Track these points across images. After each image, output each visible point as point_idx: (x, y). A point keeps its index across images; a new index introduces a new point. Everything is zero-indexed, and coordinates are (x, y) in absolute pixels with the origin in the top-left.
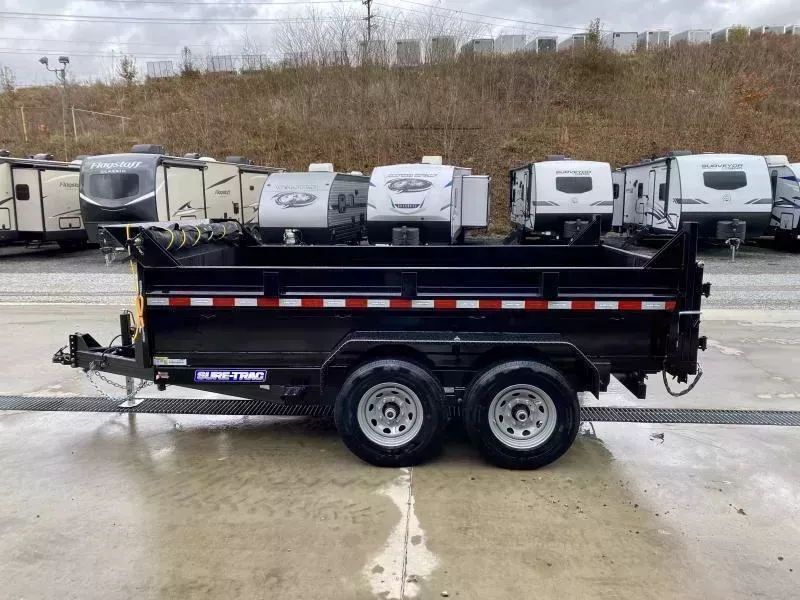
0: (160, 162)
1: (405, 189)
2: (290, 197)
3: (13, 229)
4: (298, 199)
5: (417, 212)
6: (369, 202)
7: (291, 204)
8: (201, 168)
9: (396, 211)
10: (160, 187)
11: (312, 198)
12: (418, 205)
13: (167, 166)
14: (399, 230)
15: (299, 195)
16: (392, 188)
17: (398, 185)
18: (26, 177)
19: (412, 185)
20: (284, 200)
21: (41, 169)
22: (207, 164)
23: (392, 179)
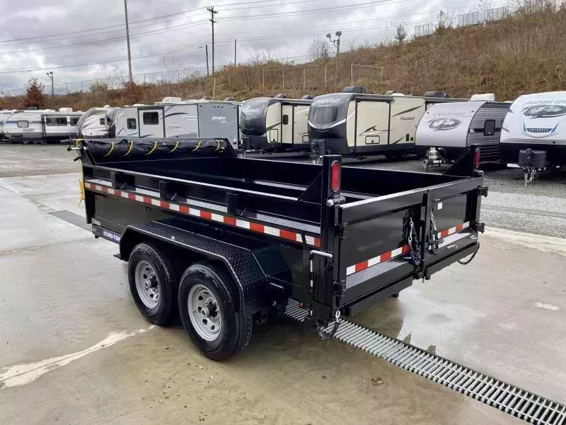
0: (352, 99)
1: (540, 115)
2: (441, 122)
3: (279, 141)
4: (446, 124)
5: (548, 136)
6: (504, 126)
7: (441, 127)
8: (389, 101)
9: (527, 135)
10: (351, 116)
11: (457, 123)
12: (549, 130)
13: (358, 101)
14: (524, 152)
15: (448, 121)
16: (527, 114)
17: (533, 111)
18: (287, 110)
19: (549, 110)
20: (435, 124)
21: (294, 105)
22: (395, 98)
23: (530, 105)
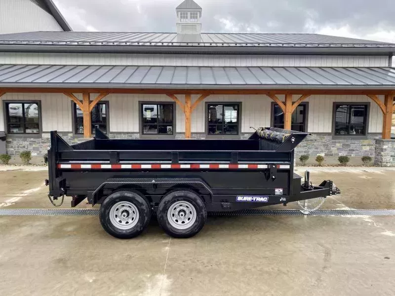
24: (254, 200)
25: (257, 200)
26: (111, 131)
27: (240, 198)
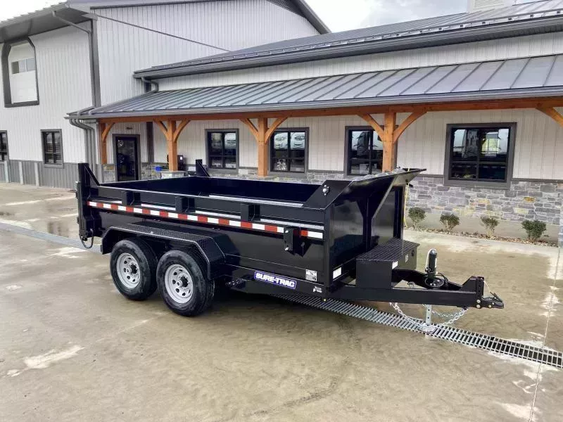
24: (277, 282)
25: (281, 283)
26: (310, 168)
27: (259, 276)
